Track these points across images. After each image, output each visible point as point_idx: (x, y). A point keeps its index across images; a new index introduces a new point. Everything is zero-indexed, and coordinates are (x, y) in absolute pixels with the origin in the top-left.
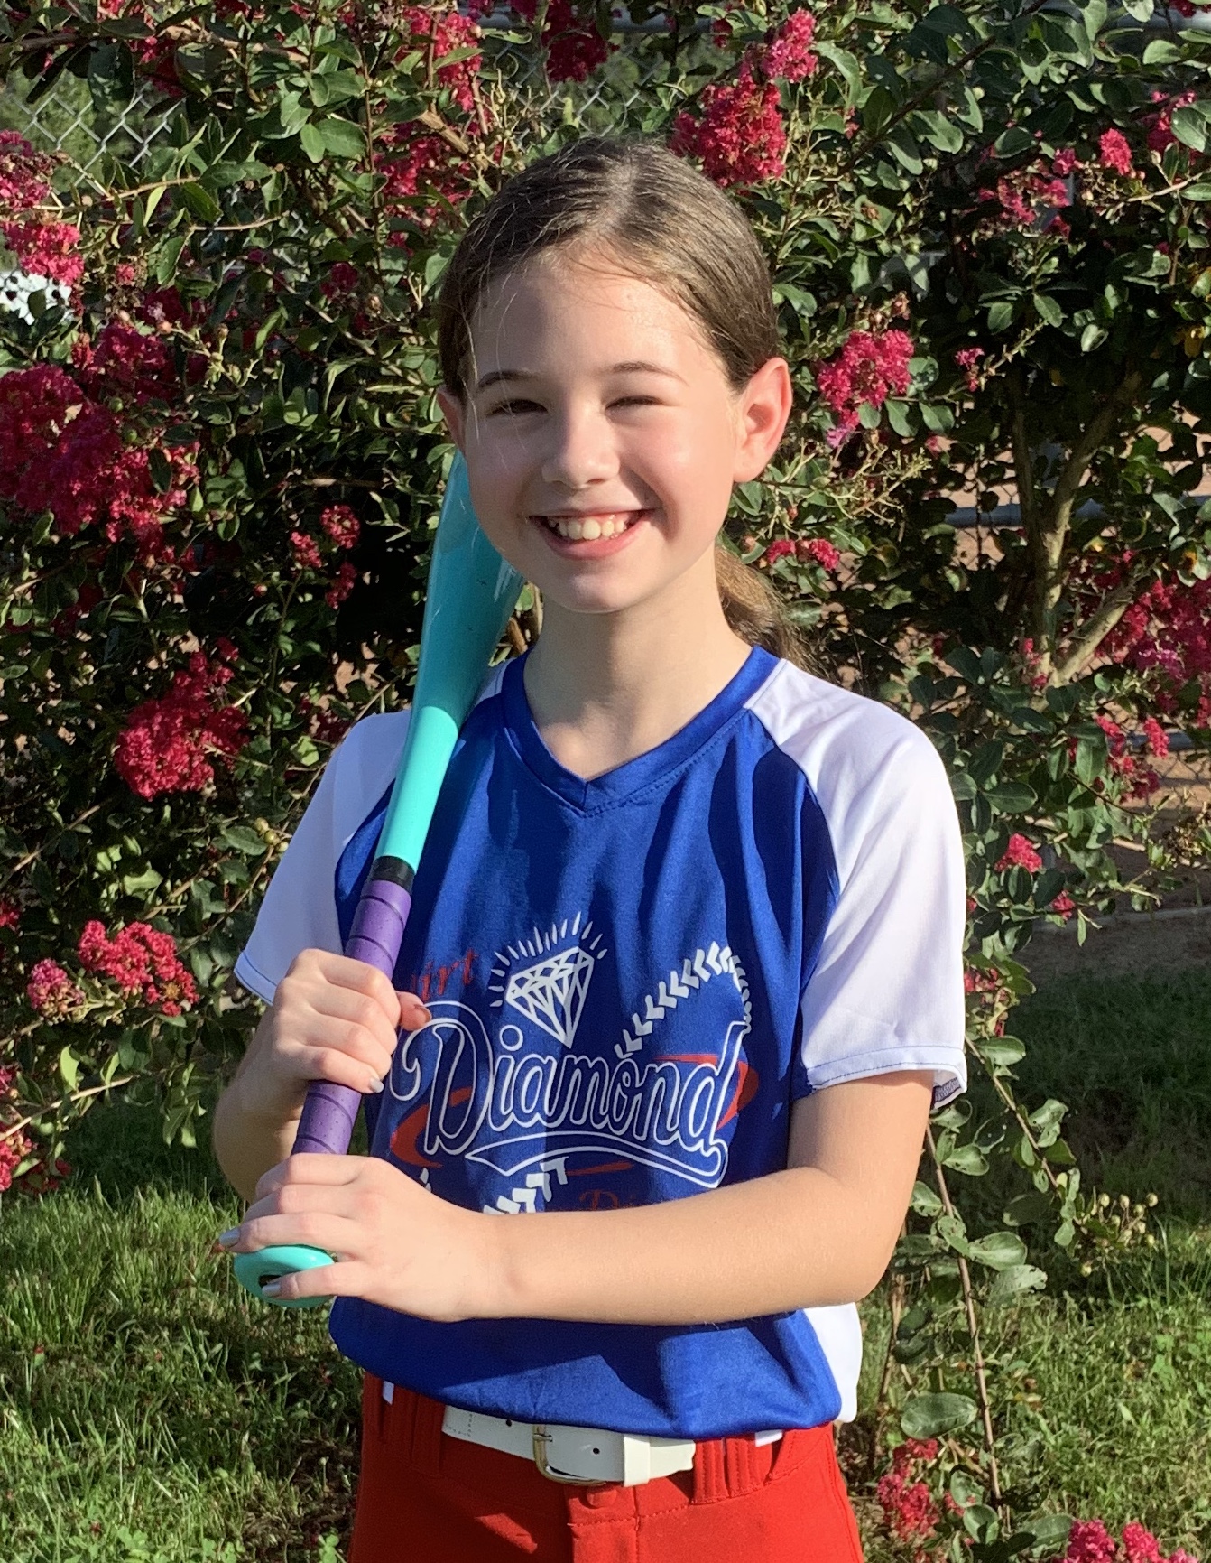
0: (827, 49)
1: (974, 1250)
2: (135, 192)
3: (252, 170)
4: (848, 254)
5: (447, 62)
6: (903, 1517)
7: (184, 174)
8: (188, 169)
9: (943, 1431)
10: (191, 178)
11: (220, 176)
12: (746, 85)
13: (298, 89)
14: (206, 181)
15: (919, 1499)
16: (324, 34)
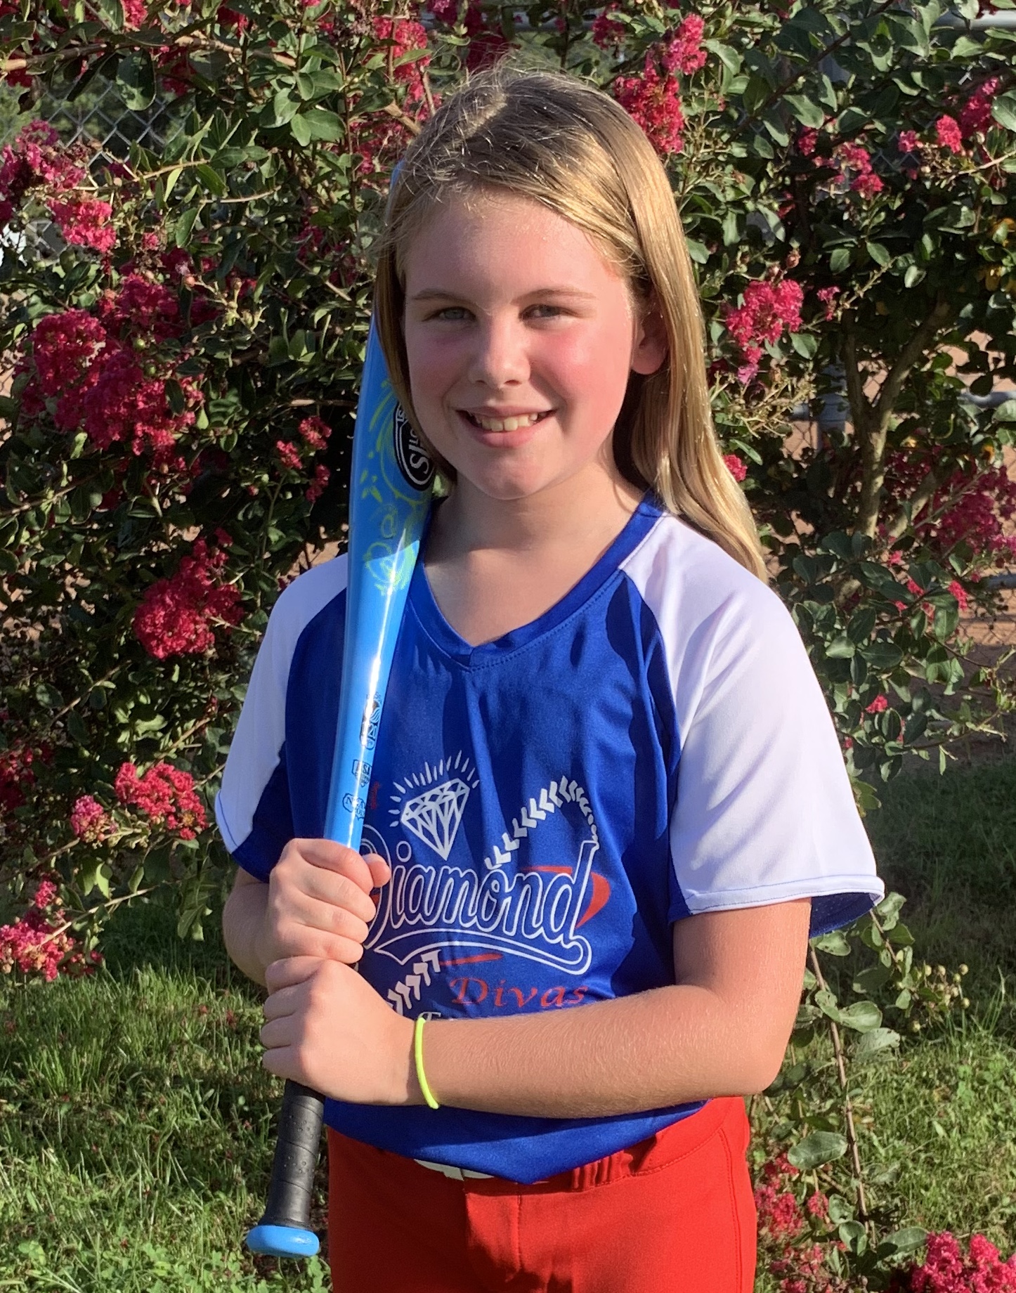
0: (714, 45)
1: (842, 1016)
2: (157, 174)
3: (252, 153)
5: (403, 61)
7: (197, 158)
8: (201, 153)
9: (821, 1160)
10: (203, 161)
11: (226, 159)
12: (651, 78)
13: (289, 86)
14: (216, 164)
16: (308, 40)
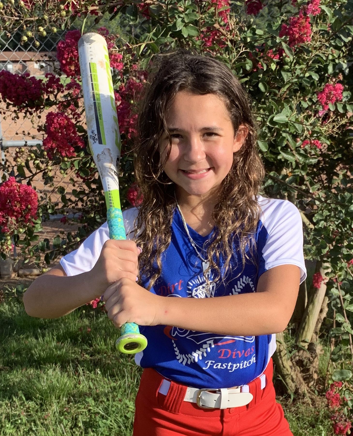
0: (324, 7)
2: (138, 45)
3: (168, 39)
4: (327, 63)
5: (221, 10)
6: (332, 402)
7: (150, 41)
8: (152, 39)
9: (343, 379)
10: (152, 42)
11: (160, 41)
12: (301, 17)
13: (182, 18)
14: (156, 43)
15: (337, 398)
16: (188, 3)
